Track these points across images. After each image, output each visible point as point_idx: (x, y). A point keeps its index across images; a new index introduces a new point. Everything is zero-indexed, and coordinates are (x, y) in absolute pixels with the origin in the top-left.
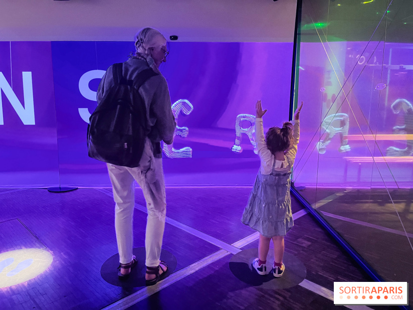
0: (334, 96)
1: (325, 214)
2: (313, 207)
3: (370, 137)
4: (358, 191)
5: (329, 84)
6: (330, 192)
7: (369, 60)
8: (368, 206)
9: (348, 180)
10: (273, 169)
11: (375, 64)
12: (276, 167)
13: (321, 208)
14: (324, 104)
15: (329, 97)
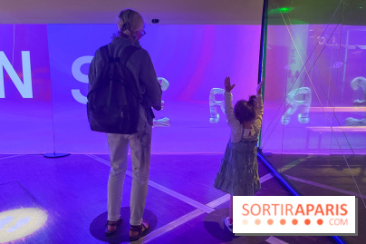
0: (297, 72)
1: (289, 177)
2: (279, 171)
3: (329, 109)
4: (319, 157)
5: (293, 61)
6: (294, 158)
7: (329, 41)
8: (328, 171)
9: (310, 147)
10: (242, 138)
11: (334, 44)
12: (245, 135)
13: (286, 172)
14: (289, 80)
15: (293, 73)
